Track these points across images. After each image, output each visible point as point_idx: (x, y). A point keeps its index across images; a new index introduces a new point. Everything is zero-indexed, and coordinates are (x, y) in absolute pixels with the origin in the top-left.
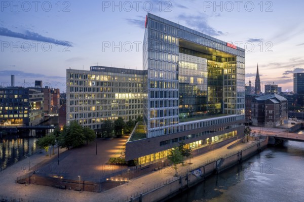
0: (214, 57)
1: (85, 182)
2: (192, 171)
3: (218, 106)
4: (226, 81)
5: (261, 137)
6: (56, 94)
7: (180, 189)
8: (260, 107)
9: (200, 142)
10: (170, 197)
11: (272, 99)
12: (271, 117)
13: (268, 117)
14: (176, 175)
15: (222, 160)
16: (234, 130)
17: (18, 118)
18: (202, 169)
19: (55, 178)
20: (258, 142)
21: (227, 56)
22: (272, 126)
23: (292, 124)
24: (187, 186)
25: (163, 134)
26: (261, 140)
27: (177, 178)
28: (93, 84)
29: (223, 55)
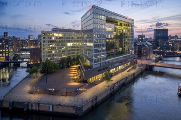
0: (119, 24)
1: (67, 92)
2: (115, 84)
3: (121, 49)
4: (124, 37)
5: (142, 65)
6: (19, 40)
7: (111, 93)
8: (139, 48)
9: (114, 69)
10: (107, 97)
11: (145, 44)
12: (145, 54)
13: (143, 54)
14: (108, 87)
15: (127, 78)
16: (129, 62)
17: (2, 56)
18: (119, 83)
19: (49, 90)
20: (141, 68)
21: (125, 23)
22: (146, 59)
23: (155, 57)
24: (113, 92)
25: (99, 66)
26: (142, 67)
27: (109, 88)
28: (55, 38)
29: (123, 23)
